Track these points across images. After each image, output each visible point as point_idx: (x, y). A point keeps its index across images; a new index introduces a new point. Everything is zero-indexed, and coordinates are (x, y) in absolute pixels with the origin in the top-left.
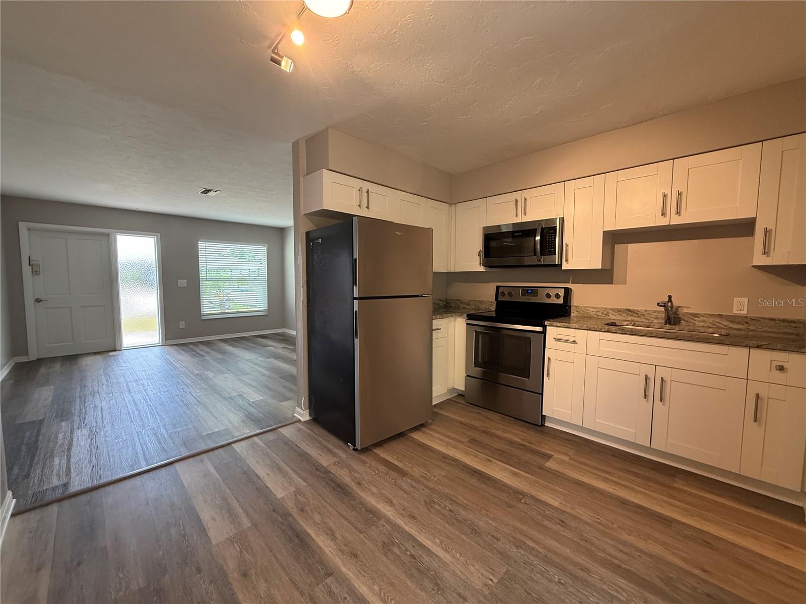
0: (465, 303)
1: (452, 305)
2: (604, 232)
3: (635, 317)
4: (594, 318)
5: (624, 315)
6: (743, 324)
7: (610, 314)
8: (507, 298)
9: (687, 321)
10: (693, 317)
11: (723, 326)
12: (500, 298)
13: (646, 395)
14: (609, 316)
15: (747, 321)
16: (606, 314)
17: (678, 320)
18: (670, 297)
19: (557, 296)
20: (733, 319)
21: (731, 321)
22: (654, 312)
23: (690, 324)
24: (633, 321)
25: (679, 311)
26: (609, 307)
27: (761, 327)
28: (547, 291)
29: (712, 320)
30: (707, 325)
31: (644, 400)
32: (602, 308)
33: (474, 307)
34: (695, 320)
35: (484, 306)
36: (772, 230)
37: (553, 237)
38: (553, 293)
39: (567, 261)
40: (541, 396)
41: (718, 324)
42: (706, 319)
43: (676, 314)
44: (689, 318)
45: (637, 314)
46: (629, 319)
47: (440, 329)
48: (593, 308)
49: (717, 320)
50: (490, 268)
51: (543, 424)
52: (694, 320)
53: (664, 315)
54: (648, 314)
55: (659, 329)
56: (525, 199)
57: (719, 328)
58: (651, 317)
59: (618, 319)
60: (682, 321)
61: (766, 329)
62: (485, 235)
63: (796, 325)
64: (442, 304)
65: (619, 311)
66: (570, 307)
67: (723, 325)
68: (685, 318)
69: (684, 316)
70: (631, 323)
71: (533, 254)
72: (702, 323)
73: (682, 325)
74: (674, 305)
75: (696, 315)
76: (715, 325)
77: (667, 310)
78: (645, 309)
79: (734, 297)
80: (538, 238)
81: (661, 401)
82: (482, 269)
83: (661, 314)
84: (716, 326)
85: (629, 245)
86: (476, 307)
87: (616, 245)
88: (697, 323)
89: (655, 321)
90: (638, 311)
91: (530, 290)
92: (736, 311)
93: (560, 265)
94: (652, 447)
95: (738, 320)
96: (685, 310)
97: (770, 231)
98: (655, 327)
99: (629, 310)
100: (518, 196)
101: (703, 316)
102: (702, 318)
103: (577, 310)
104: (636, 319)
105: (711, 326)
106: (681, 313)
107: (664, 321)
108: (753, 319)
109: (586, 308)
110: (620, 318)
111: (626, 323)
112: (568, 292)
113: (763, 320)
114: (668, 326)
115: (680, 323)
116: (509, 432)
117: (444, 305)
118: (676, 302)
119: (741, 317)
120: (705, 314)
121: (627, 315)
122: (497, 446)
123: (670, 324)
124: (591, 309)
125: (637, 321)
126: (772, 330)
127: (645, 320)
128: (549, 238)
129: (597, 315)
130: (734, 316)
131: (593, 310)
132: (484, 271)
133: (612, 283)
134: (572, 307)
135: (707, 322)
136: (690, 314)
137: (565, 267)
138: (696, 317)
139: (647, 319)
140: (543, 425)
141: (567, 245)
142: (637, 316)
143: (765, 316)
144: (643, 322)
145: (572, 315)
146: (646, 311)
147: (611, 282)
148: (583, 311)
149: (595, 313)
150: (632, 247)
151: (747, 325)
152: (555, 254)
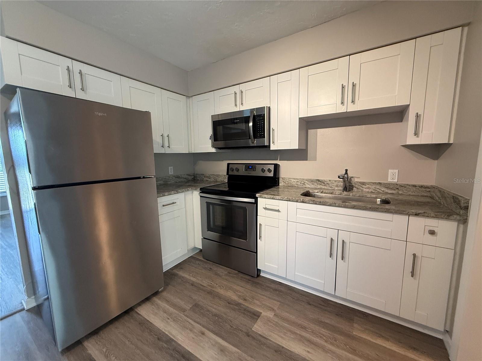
0: (207, 177)
1: (198, 178)
2: (300, 118)
3: (323, 185)
4: (295, 187)
5: (315, 184)
6: (395, 190)
7: (306, 184)
8: (235, 173)
9: (357, 188)
10: (361, 185)
11: (382, 192)
12: (230, 173)
13: (331, 254)
14: (305, 185)
15: (398, 187)
16: (303, 184)
17: (351, 187)
18: (346, 170)
19: (269, 171)
20: (388, 186)
21: (387, 188)
22: (336, 181)
23: (360, 190)
24: (321, 189)
25: (352, 180)
26: (305, 178)
27: (406, 192)
28: (262, 166)
29: (374, 187)
30: (370, 191)
31: (331, 258)
32: (300, 179)
33: (214, 180)
34: (363, 187)
35: (220, 179)
36: (421, 115)
37: (262, 123)
38: (266, 168)
39: (273, 142)
40: (256, 254)
41: (378, 190)
42: (370, 186)
43: (350, 183)
44: (359, 185)
45: (324, 183)
46: (318, 187)
47: (176, 203)
48: (294, 179)
49: (378, 187)
50: (220, 150)
51: (259, 274)
52: (361, 187)
53: (342, 184)
54: (332, 183)
55: (339, 195)
56: (242, 92)
57: (379, 193)
58: (333, 185)
59: (311, 187)
60: (354, 188)
61: (410, 193)
62: (213, 121)
63: (430, 190)
64: (190, 178)
65: (312, 181)
66: (278, 178)
67: (382, 190)
68: (356, 186)
69: (356, 184)
70: (320, 191)
71: (248, 138)
72: (368, 190)
73: (354, 191)
74: (349, 176)
75: (363, 183)
76: (376, 190)
77: (344, 181)
78: (329, 179)
79: (389, 169)
80: (251, 124)
81: (342, 259)
82: (213, 150)
83: (340, 183)
84: (376, 192)
85: (318, 130)
86: (214, 179)
87: (309, 130)
88: (364, 190)
89: (336, 188)
90: (325, 181)
91: (250, 166)
92: (390, 180)
93: (269, 146)
94: (336, 295)
95: (392, 187)
96: (356, 180)
97: (420, 115)
98: (336, 194)
99: (319, 180)
100: (236, 89)
101: (368, 184)
102: (367, 186)
103: (283, 180)
104: (323, 187)
105: (374, 191)
106: (353, 182)
107: (342, 188)
108: (402, 186)
109: (290, 179)
110: (313, 186)
111: (316, 191)
112: (276, 167)
113: (408, 186)
114: (345, 193)
115: (353, 190)
116: (230, 288)
117: (193, 178)
118: (350, 174)
119: (394, 184)
120: (369, 182)
121: (318, 184)
122: (215, 309)
123: (346, 190)
124: (293, 180)
125: (324, 189)
126: (414, 194)
127: (329, 188)
128: (259, 124)
129: (297, 184)
130: (389, 184)
131: (295, 181)
132: (215, 152)
133: (307, 160)
134: (280, 179)
135: (371, 188)
136: (360, 183)
137: (273, 147)
138: (363, 185)
139: (331, 187)
140: (258, 276)
141: (273, 130)
142: (324, 185)
143: (409, 183)
144: (328, 189)
145: (280, 184)
146: (330, 180)
147: (305, 159)
148: (287, 181)
149: (296, 183)
150: (320, 131)
151: (398, 190)
152: (264, 137)
